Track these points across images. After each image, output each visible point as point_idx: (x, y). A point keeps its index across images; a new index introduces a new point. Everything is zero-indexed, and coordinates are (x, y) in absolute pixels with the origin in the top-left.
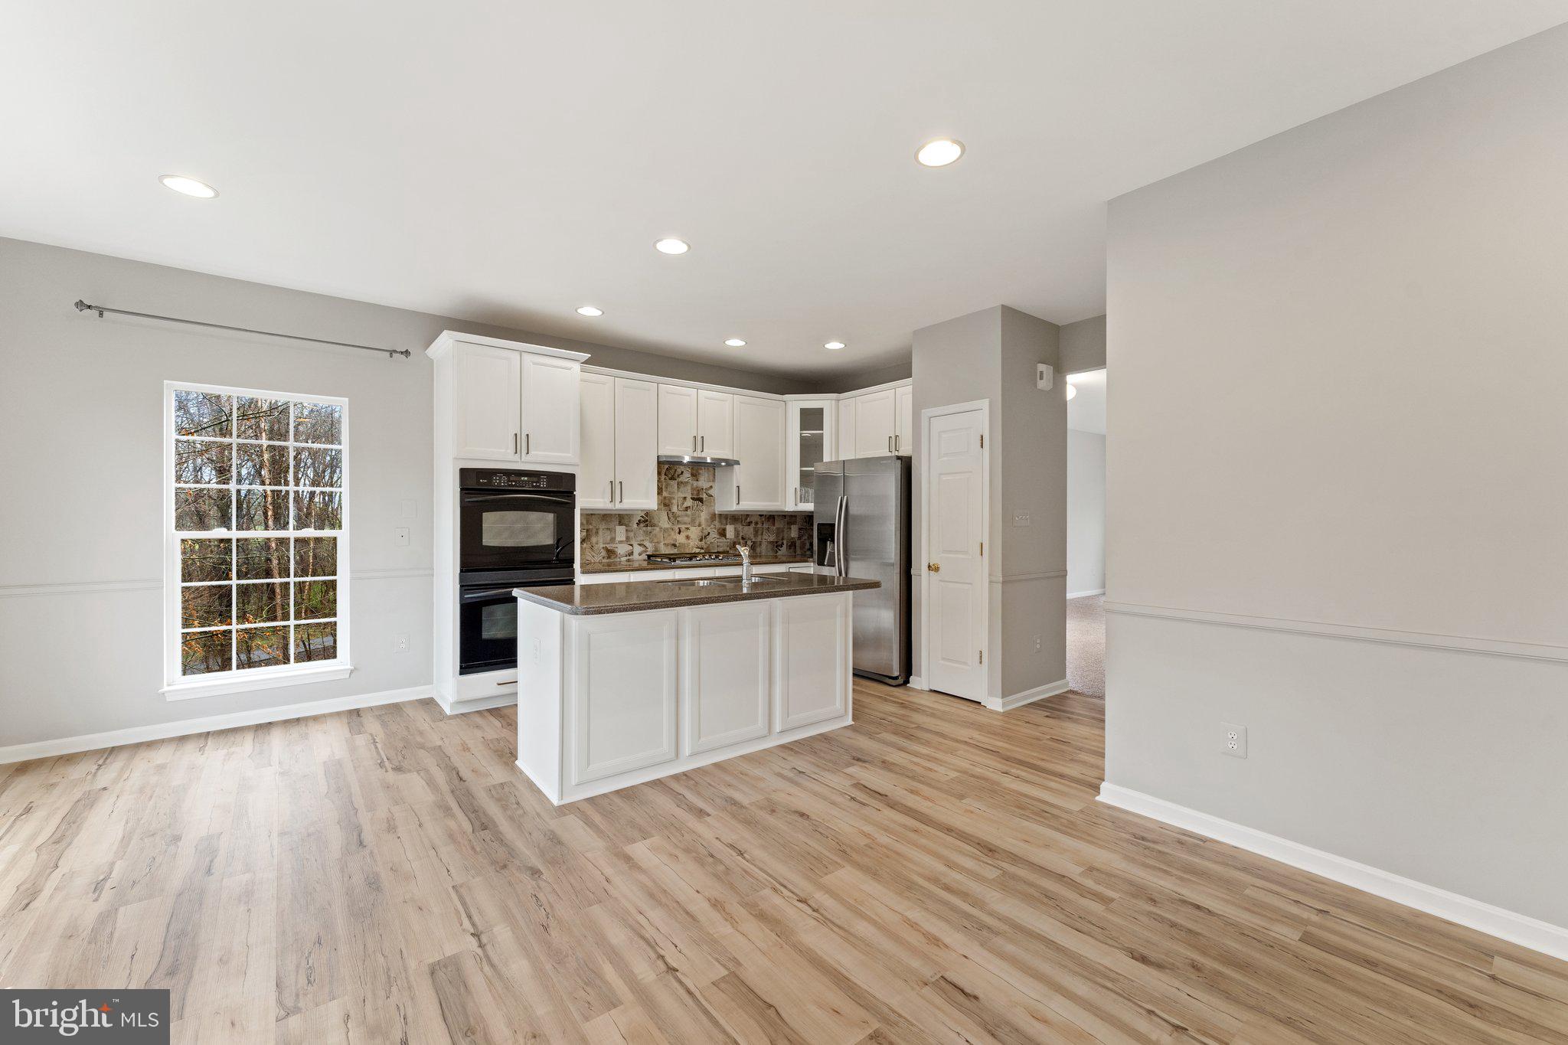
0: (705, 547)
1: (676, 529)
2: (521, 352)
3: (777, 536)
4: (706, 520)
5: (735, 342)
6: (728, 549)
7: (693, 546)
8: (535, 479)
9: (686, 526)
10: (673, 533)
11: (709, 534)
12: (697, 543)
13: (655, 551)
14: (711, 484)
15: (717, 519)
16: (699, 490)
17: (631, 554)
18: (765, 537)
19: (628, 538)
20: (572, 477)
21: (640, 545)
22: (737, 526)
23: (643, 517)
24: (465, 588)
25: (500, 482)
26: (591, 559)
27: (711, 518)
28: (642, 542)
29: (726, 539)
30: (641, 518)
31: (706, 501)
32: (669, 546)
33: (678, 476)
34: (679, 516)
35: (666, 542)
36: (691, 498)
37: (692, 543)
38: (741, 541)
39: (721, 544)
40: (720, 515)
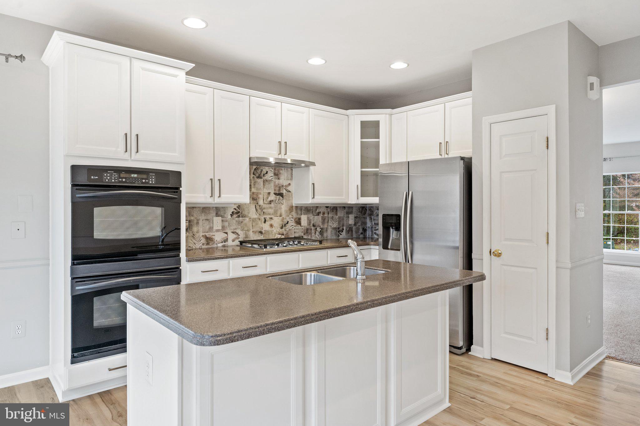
0: (285, 233)
1: (262, 219)
2: (131, 58)
3: (339, 223)
4: (286, 211)
5: (316, 61)
6: (302, 234)
7: (275, 233)
8: (145, 176)
9: (270, 217)
10: (260, 223)
11: (288, 222)
12: (279, 230)
13: (246, 237)
14: (289, 182)
15: (294, 210)
16: (280, 187)
17: (226, 240)
18: (330, 224)
19: (223, 227)
20: (179, 174)
21: (233, 232)
22: (309, 216)
23: (235, 209)
24: (76, 279)
25: (109, 179)
26: (194, 247)
27: (290, 209)
28: (235, 231)
29: (301, 226)
30: (234, 210)
31: (285, 195)
32: (257, 234)
33: (264, 175)
34: (264, 208)
35: (254, 230)
36: (274, 193)
37: (275, 231)
38: (313, 228)
39: (298, 231)
40: (296, 207)
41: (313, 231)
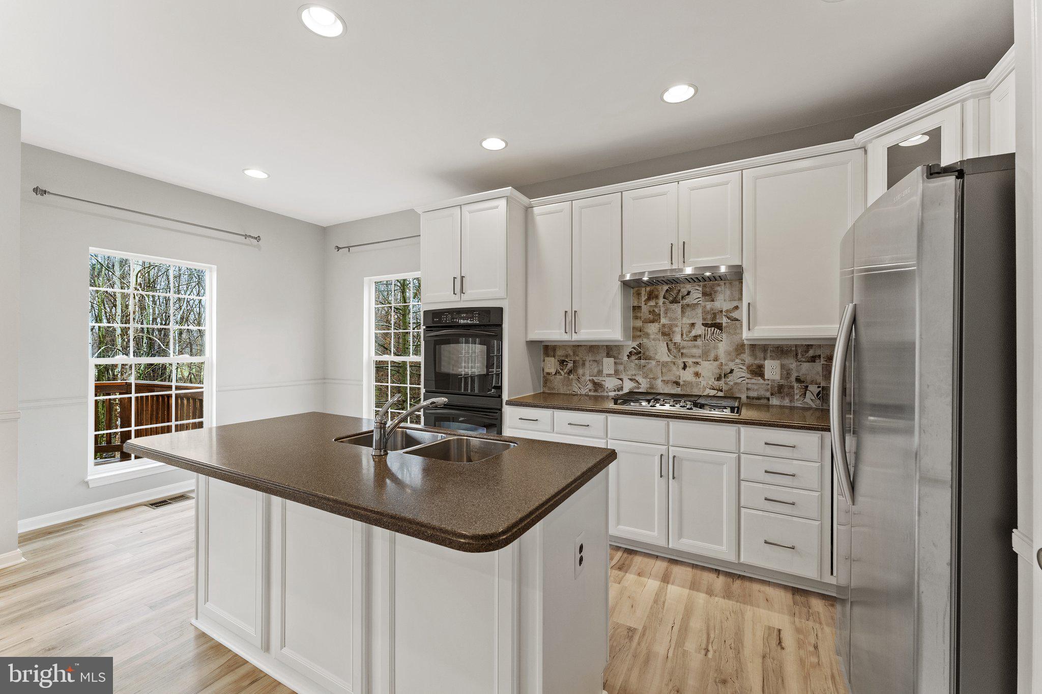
0: (725, 388)
1: (680, 362)
4: (728, 353)
6: (768, 394)
7: (705, 386)
9: (694, 360)
10: (675, 368)
11: (732, 371)
12: (712, 382)
13: (651, 388)
14: (735, 304)
15: (747, 351)
16: (716, 314)
17: (620, 389)
19: (617, 372)
20: (500, 311)
21: (631, 380)
22: (786, 362)
23: (634, 348)
25: (446, 319)
26: (579, 393)
27: (737, 350)
28: (634, 377)
29: (764, 380)
30: (633, 350)
31: (726, 327)
32: (670, 385)
33: (683, 297)
34: (683, 348)
35: (665, 378)
36: (703, 324)
37: (703, 383)
38: (796, 385)
39: (756, 387)
40: (753, 347)
41: (796, 391)
